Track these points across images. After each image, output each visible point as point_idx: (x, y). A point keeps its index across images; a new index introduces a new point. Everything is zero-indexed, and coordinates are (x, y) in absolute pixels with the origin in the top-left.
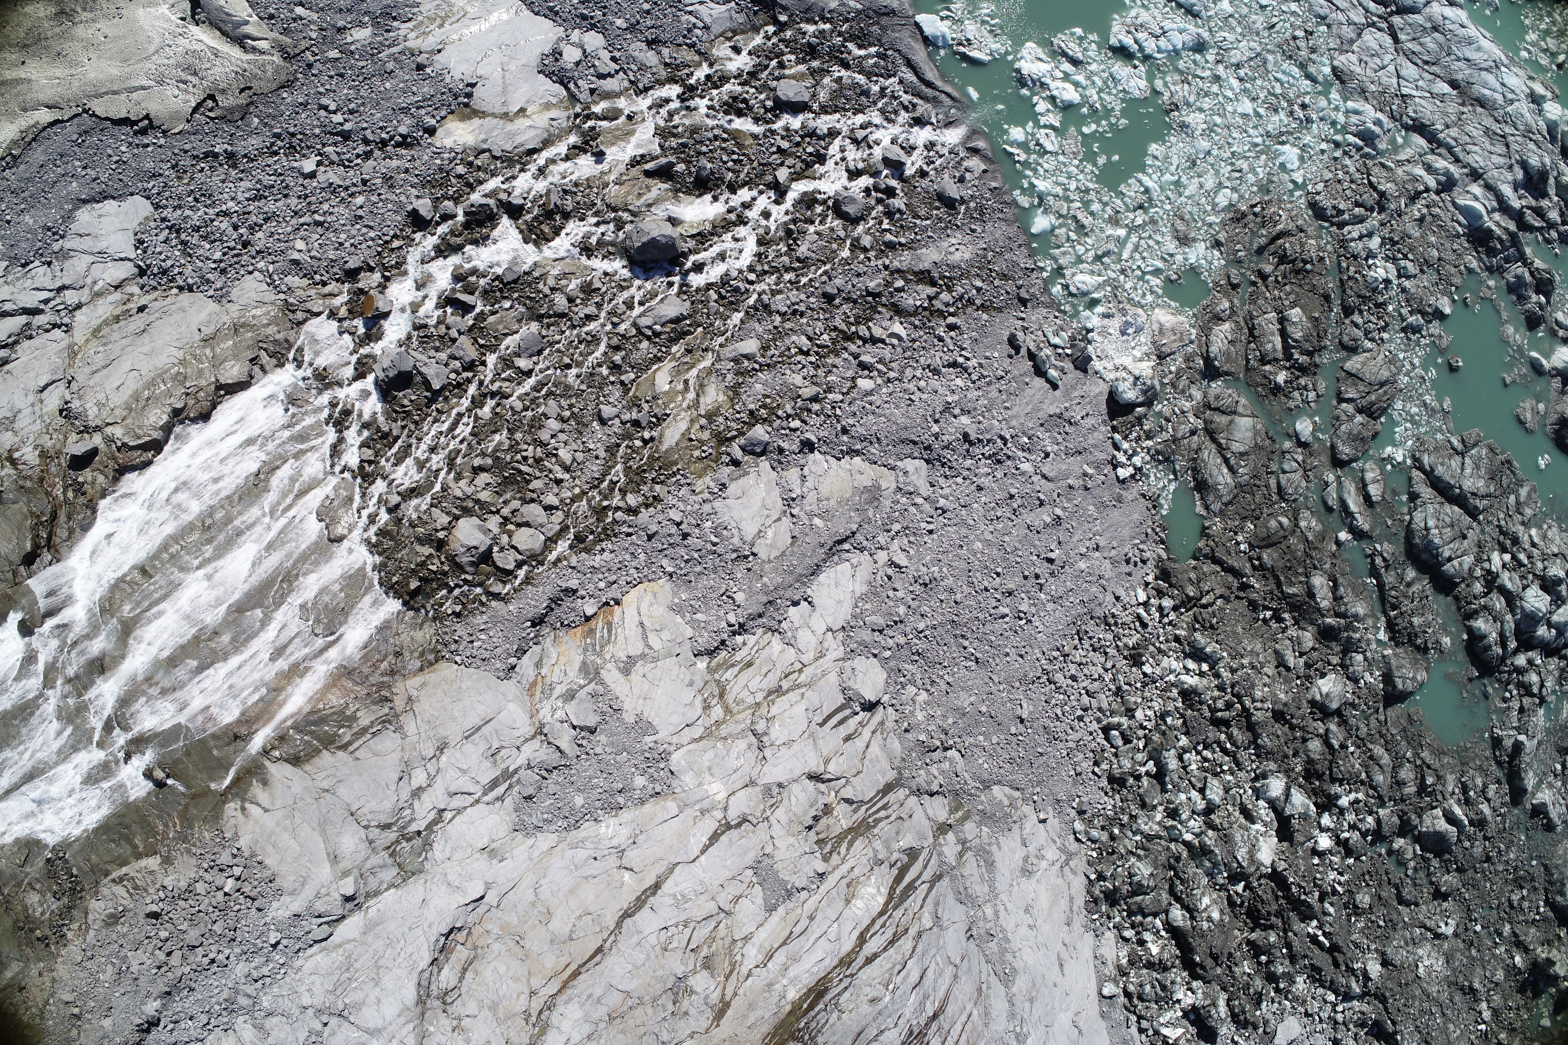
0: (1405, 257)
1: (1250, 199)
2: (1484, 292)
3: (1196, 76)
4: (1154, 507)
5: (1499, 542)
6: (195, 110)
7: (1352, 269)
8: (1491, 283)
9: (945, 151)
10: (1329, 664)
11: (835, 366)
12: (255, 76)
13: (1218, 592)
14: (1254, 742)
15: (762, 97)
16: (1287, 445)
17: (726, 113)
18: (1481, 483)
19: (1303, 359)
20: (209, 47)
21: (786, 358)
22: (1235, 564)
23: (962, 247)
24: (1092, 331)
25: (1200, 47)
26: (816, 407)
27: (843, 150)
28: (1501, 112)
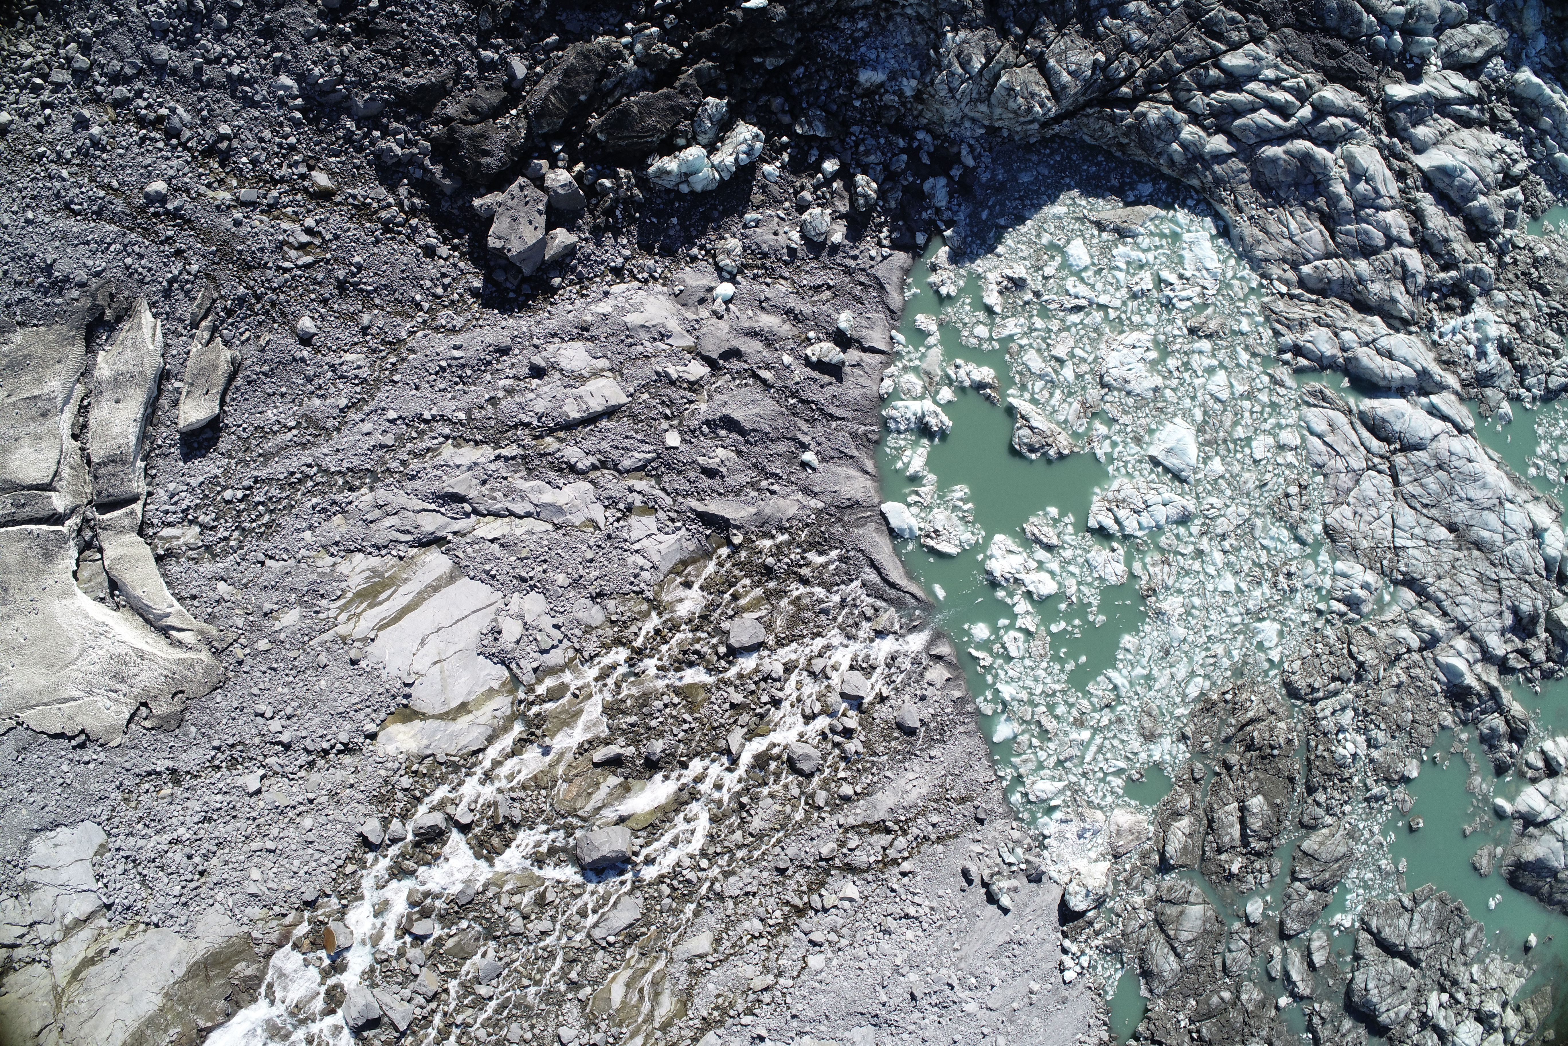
0: (1377, 727)
4: (1100, 996)
5: (1439, 985)
6: (129, 722)
7: (1321, 747)
8: (1464, 736)
9: (908, 661)
11: (785, 946)
12: (185, 678)
15: (715, 641)
16: (1236, 926)
17: (678, 670)
18: (1427, 936)
19: (1260, 845)
20: (133, 649)
21: (738, 949)
23: (920, 781)
25: (1184, 520)
26: (766, 997)
27: (799, 685)
28: (1499, 554)
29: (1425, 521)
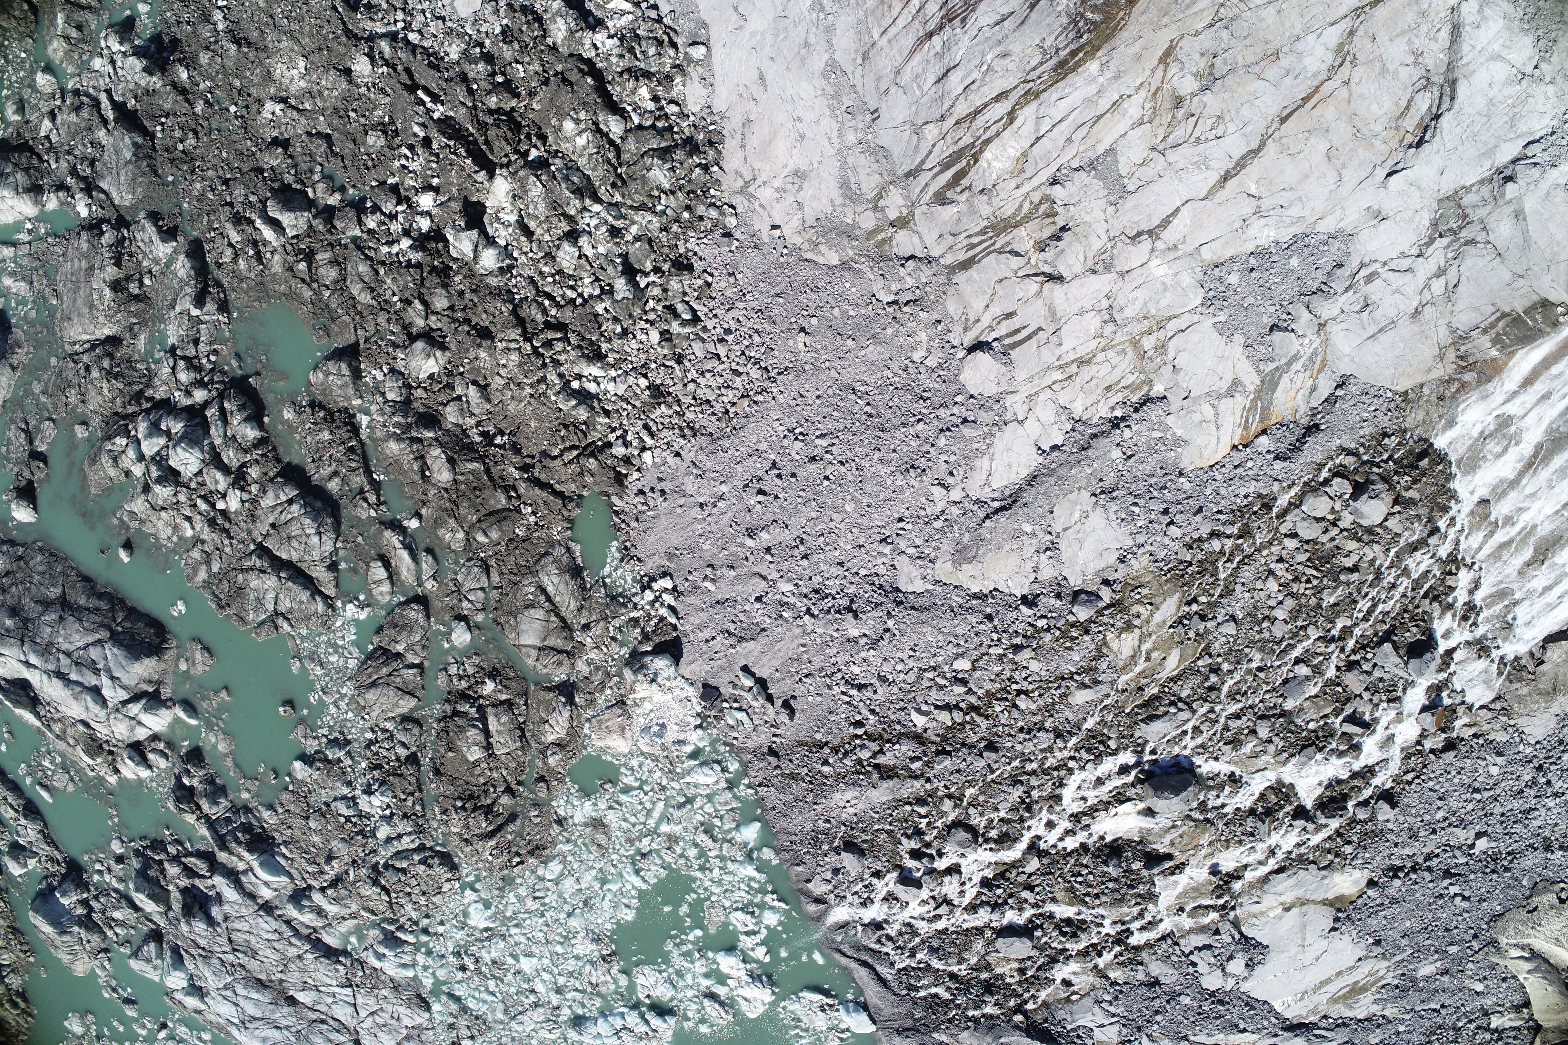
0: (348, 819)
1: (524, 870)
2: (254, 786)
3: (583, 992)
4: (626, 548)
5: (230, 521)
7: (409, 804)
9: (850, 899)
10: (425, 389)
11: (992, 681)
12: (1524, 923)
13: (559, 462)
14: (515, 307)
15: (1045, 940)
16: (480, 618)
17: (1083, 922)
18: (254, 584)
19: (464, 707)
21: (1044, 687)
22: (538, 491)
23: (842, 805)
24: (696, 727)
26: (1017, 641)
27: (962, 893)
28: (238, 976)
29: (323, 1008)
